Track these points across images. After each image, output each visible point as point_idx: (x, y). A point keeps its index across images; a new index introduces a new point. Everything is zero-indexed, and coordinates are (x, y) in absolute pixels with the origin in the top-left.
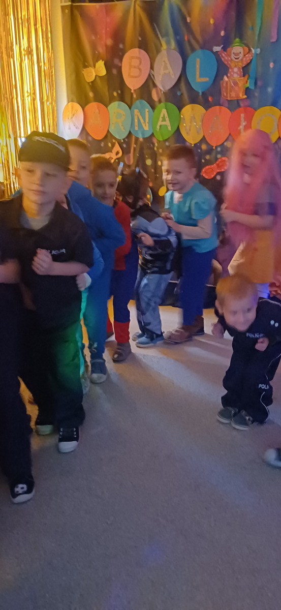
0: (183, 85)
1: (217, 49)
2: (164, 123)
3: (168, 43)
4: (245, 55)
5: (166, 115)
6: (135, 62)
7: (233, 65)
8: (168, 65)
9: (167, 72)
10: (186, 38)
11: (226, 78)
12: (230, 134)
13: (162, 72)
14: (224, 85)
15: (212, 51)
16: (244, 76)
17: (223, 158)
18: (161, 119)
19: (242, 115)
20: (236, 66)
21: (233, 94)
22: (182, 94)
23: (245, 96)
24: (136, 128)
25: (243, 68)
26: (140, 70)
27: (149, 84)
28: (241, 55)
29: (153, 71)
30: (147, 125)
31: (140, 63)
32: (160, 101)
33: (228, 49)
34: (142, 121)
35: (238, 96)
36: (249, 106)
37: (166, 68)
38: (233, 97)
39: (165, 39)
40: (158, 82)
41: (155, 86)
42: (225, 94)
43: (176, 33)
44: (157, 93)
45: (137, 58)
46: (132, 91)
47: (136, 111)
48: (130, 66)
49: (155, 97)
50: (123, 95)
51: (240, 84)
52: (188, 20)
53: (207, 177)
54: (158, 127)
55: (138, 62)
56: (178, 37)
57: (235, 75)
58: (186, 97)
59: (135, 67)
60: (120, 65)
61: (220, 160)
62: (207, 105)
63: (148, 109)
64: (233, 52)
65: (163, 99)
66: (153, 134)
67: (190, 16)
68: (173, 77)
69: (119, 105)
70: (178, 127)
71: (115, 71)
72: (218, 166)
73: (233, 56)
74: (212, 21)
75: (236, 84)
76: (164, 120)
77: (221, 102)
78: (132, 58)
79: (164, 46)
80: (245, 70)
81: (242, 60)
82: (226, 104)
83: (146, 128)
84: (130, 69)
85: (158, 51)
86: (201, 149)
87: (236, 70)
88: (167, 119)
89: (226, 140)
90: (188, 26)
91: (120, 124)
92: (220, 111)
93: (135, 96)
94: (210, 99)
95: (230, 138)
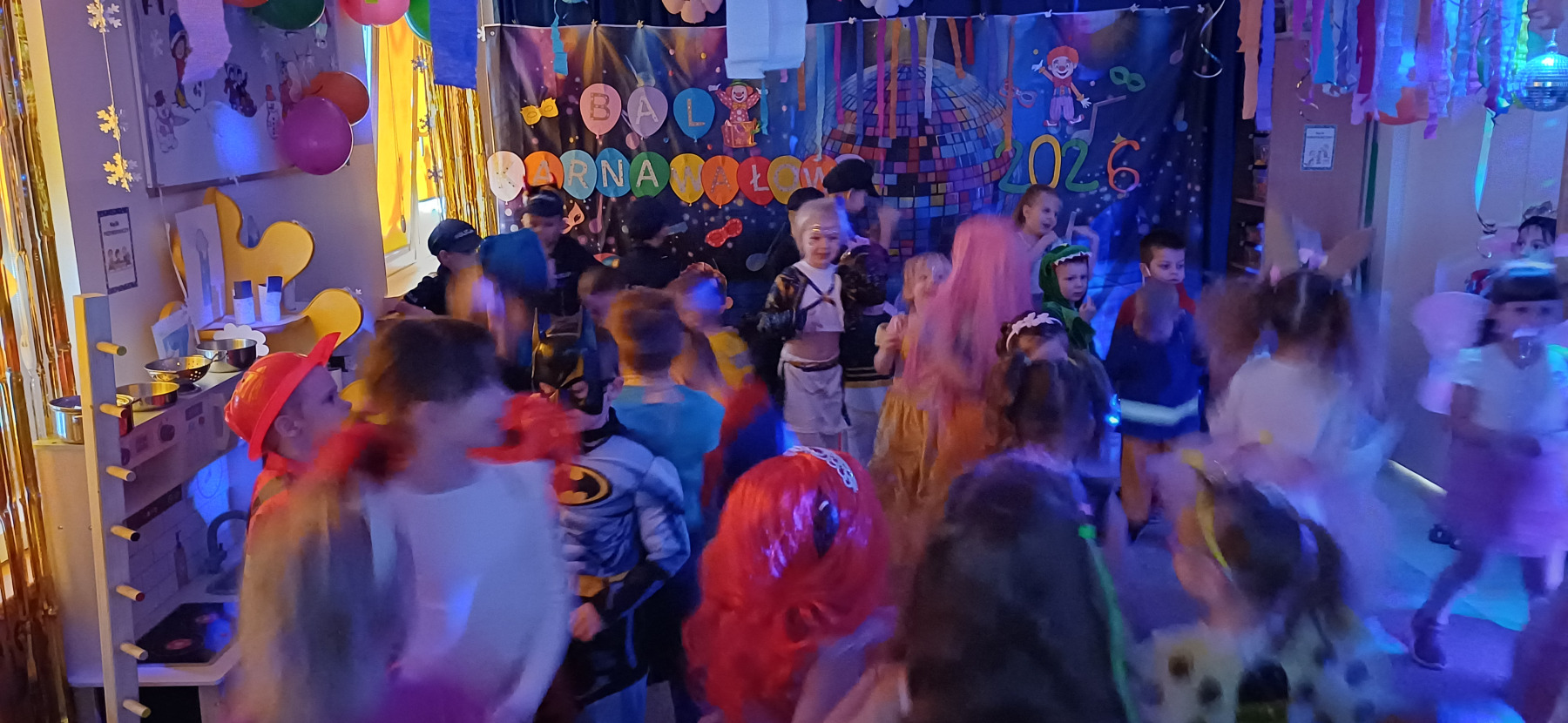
0: (670, 129)
1: (713, 88)
2: (647, 178)
3: (646, 79)
4: (749, 96)
5: (650, 168)
6: (600, 101)
7: (735, 107)
8: (649, 107)
9: (647, 114)
10: (670, 74)
11: (728, 123)
12: (740, 190)
13: (640, 114)
14: (726, 130)
15: (708, 91)
16: (751, 120)
17: (734, 220)
18: (642, 173)
19: (754, 167)
20: (739, 108)
21: (739, 141)
22: (670, 141)
23: (755, 143)
24: (605, 185)
25: (748, 111)
26: (608, 111)
27: (622, 128)
28: (745, 96)
29: (626, 111)
30: (621, 180)
31: (607, 102)
32: (639, 150)
33: (728, 89)
34: (613, 175)
35: (746, 143)
36: (760, 156)
37: (645, 109)
38: (738, 145)
39: (641, 74)
40: (635, 124)
41: (630, 130)
42: (728, 141)
43: (657, 66)
44: (634, 139)
45: (604, 96)
46: (597, 137)
47: (604, 163)
48: (593, 105)
49: (631, 143)
50: (584, 141)
51: (747, 129)
52: (671, 52)
53: (713, 245)
54: (639, 183)
55: (605, 101)
56: (660, 73)
57: (739, 119)
58: (676, 145)
59: (599, 107)
60: (577, 103)
61: (729, 222)
62: (705, 155)
63: (621, 162)
64: (733, 91)
65: (644, 147)
66: (631, 190)
67: (673, 48)
68: (656, 120)
69: (577, 155)
70: (669, 183)
71: (569, 111)
72: (728, 230)
73: (734, 96)
74: (703, 56)
75: (741, 129)
76: (647, 173)
77: (724, 150)
78: (595, 95)
79: (641, 83)
80: (752, 113)
81: (746, 100)
82: (731, 154)
83: (620, 184)
84: (592, 109)
85: (633, 89)
86: (702, 210)
87: (739, 112)
88: (652, 173)
89: (736, 197)
90: (672, 60)
91: (581, 180)
92: (723, 161)
93: (600, 143)
94: (709, 147)
95: (740, 194)
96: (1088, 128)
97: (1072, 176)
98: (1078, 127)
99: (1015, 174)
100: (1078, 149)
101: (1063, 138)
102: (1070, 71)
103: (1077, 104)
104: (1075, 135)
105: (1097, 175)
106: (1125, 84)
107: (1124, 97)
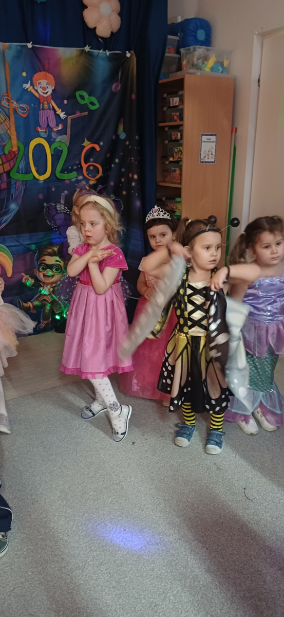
96: (66, 134)
97: (59, 168)
98: (60, 133)
99: (20, 167)
100: (61, 149)
101: (50, 141)
102: (50, 91)
103: (58, 116)
104: (59, 139)
105: (75, 167)
106: (86, 104)
107: (86, 113)
